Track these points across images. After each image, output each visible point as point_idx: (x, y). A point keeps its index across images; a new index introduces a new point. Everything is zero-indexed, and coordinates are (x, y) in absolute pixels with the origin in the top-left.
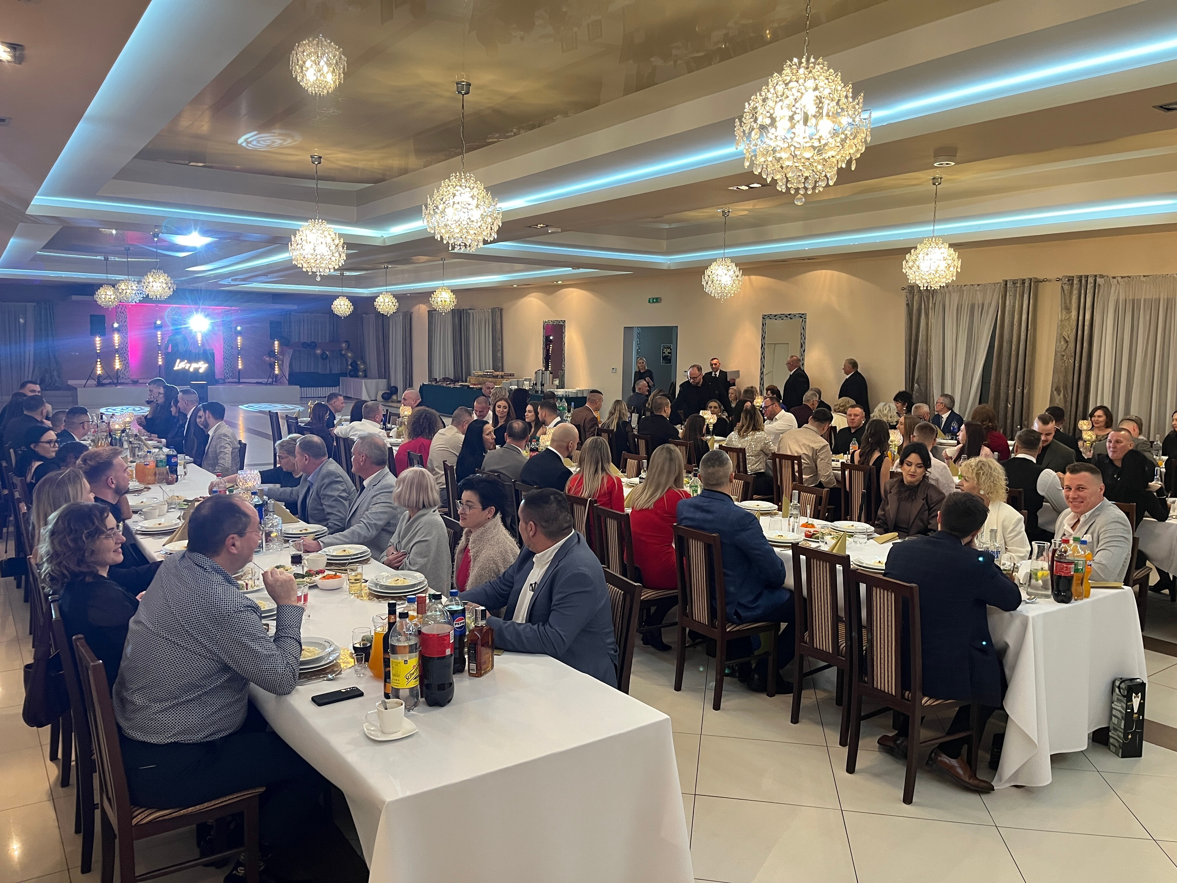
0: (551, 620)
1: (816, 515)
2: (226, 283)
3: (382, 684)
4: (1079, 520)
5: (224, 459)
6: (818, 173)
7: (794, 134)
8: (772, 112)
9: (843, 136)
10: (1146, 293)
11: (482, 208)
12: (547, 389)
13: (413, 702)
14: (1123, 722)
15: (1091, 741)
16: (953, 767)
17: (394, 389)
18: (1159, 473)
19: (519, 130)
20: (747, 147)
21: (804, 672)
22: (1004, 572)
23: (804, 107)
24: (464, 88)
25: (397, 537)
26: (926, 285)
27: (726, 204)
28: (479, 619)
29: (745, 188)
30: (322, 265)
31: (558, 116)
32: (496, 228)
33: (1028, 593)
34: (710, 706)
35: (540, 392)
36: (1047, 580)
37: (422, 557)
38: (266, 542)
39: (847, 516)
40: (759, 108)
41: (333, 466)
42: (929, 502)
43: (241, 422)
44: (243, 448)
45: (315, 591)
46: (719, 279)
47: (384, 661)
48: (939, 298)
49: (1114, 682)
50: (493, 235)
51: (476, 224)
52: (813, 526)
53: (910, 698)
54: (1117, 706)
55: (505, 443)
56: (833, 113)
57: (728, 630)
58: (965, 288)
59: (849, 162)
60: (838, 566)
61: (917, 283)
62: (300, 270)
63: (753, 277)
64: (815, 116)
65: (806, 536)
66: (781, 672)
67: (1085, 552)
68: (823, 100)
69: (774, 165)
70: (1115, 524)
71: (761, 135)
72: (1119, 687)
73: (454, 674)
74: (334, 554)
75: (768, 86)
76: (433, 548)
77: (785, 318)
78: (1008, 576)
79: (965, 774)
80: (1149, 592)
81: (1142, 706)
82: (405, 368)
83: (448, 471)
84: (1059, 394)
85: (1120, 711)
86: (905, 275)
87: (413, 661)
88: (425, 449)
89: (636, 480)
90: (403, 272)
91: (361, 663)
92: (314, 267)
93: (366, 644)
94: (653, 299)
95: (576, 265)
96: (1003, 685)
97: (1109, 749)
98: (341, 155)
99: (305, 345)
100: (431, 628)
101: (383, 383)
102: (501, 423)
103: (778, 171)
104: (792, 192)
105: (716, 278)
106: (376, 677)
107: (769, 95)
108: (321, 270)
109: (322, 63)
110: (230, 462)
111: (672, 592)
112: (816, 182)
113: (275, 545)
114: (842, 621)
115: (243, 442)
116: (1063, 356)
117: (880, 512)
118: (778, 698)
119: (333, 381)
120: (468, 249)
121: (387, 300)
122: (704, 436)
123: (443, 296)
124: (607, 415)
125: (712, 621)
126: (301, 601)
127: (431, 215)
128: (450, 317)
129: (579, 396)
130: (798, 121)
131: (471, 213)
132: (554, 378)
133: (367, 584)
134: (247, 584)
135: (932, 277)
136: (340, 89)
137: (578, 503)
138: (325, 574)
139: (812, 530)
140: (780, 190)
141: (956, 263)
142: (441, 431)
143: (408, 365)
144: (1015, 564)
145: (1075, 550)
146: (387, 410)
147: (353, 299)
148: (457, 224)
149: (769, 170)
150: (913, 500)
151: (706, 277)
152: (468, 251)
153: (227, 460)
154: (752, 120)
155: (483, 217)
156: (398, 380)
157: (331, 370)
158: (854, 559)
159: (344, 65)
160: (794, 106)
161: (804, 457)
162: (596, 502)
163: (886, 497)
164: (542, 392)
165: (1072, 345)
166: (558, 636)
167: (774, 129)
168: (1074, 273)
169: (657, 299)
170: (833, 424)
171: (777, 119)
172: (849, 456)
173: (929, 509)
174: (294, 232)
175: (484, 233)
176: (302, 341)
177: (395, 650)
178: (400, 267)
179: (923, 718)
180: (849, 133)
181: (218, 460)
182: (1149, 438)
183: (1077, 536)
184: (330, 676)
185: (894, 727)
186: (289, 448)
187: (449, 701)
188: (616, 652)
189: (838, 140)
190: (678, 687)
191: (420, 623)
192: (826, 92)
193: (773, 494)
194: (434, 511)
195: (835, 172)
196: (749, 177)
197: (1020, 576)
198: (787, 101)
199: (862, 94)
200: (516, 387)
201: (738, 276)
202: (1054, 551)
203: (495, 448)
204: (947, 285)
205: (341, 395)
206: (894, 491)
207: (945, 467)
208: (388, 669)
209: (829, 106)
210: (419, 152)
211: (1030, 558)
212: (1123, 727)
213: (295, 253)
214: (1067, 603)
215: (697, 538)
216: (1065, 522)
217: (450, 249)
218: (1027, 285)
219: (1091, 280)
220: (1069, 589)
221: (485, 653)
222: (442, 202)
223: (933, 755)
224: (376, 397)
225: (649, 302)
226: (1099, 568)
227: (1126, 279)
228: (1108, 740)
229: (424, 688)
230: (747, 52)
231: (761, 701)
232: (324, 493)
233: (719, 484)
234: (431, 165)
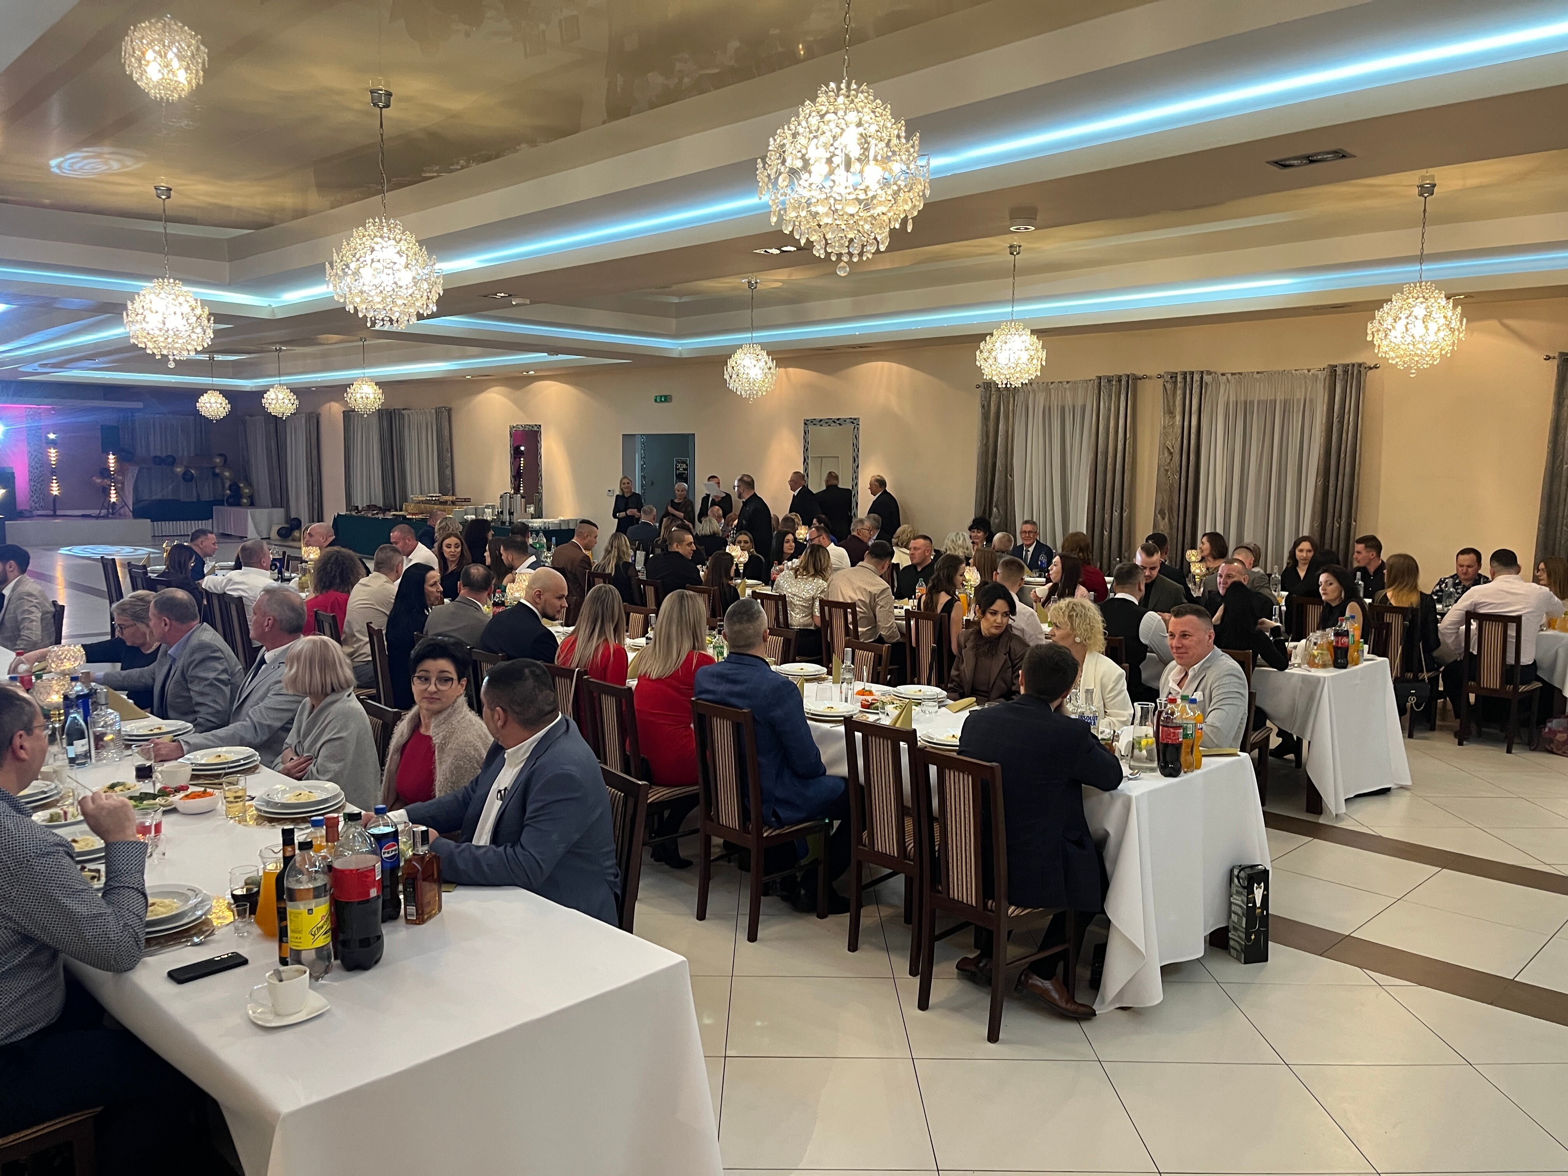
0: (524, 839)
1: (875, 680)
2: (30, 370)
3: (275, 945)
4: (1186, 674)
5: (28, 629)
6: (865, 235)
7: (834, 181)
8: (804, 151)
9: (895, 188)
10: (1260, 393)
11: (413, 268)
12: (518, 519)
13: (324, 967)
14: (1244, 920)
15: (1208, 945)
16: (1046, 991)
17: (295, 523)
18: (1277, 612)
19: (468, 161)
20: (773, 197)
21: (863, 884)
22: (1103, 743)
23: (845, 146)
24: (383, 99)
25: (295, 736)
26: (1004, 382)
27: (752, 272)
28: (419, 844)
29: (775, 251)
30: (176, 345)
31: (523, 145)
32: (435, 297)
33: (1131, 768)
34: (743, 936)
35: (507, 524)
36: (1152, 750)
37: (336, 762)
38: (97, 748)
39: (913, 678)
40: (787, 146)
41: (208, 635)
42: (1013, 657)
43: (59, 574)
44: (59, 611)
45: (173, 817)
46: (747, 371)
47: (279, 912)
48: (1020, 398)
49: (1232, 871)
50: (431, 306)
51: (405, 291)
52: (870, 693)
53: (994, 908)
54: (1237, 900)
55: (458, 595)
56: (882, 157)
57: (765, 835)
58: (1052, 386)
59: (904, 221)
60: (902, 744)
61: (994, 379)
62: (141, 352)
63: (791, 370)
64: (859, 160)
65: (863, 706)
66: (835, 884)
67: (1195, 714)
68: (869, 139)
69: (808, 222)
70: (1228, 677)
71: (791, 182)
72: (1238, 877)
73: (383, 921)
74: (203, 762)
75: (798, 117)
76: (352, 748)
77: (833, 424)
78: (1107, 747)
79: (1061, 997)
80: (1270, 758)
81: (1265, 898)
82: (311, 492)
83: (375, 638)
84: (1164, 519)
85: (1241, 907)
86: (980, 369)
87: (322, 909)
88: (341, 607)
89: (642, 641)
90: (304, 356)
91: (244, 917)
92: (165, 347)
93: (251, 889)
94: (661, 397)
95: (553, 348)
96: (1103, 883)
97: (1229, 953)
98: (202, 188)
99: (159, 461)
100: (348, 861)
101: (278, 514)
102: (452, 567)
103: (814, 230)
104: (834, 258)
105: (742, 371)
106: (267, 934)
107: (801, 130)
108: (175, 352)
109: (170, 55)
110: (39, 633)
111: (691, 789)
112: (863, 246)
113: (110, 754)
114: (909, 815)
115: (61, 603)
116: (1167, 471)
117: (954, 672)
118: (831, 919)
119: (202, 510)
120: (395, 325)
121: (281, 396)
122: (732, 579)
123: (364, 391)
124: (602, 554)
125: (744, 823)
126: (150, 833)
127: (340, 277)
128: (375, 421)
129: (563, 527)
130: (838, 166)
131: (397, 275)
132: (527, 503)
133: (253, 803)
134: (65, 813)
135: (1013, 371)
136: (197, 92)
137: (561, 676)
138: (189, 791)
139: (870, 698)
140: (817, 255)
141: (1040, 354)
142: (363, 580)
143: (316, 488)
144: (1114, 732)
145: (1183, 711)
146: (284, 553)
147: (228, 394)
148: (378, 291)
149: (803, 228)
150: (993, 655)
151: (730, 369)
152: (395, 328)
153: (34, 629)
154: (779, 161)
155: (415, 282)
156: (301, 508)
157: (198, 495)
158: (921, 735)
159: (204, 59)
160: (832, 145)
161: (860, 604)
162: (586, 673)
163: (960, 653)
164: (511, 523)
165: (1177, 457)
166: (532, 858)
167: (807, 175)
168: (1178, 368)
169: (666, 397)
170: (894, 561)
171: (811, 162)
172: (916, 601)
173: (1013, 666)
174: (132, 297)
175: (418, 304)
176: (152, 454)
177: (293, 895)
178: (299, 350)
179: (1010, 933)
180: (903, 184)
181: (19, 630)
182: (1265, 570)
183: (1185, 694)
184: (196, 940)
185: (976, 947)
186: (137, 611)
187: (377, 962)
188: (616, 876)
189: (890, 192)
190: (701, 916)
191: (330, 854)
192: (873, 129)
193: (821, 654)
194: (349, 695)
195: (887, 234)
196: (778, 237)
197: (1121, 746)
198: (823, 139)
199: (918, 134)
200: (474, 517)
201: (770, 368)
202: (1160, 713)
203: (443, 603)
204: (1031, 382)
205: (212, 533)
206: (969, 644)
207: (1032, 614)
208: (284, 923)
209: (877, 148)
210: (322, 187)
211: (1132, 724)
212: (1244, 926)
213: (133, 328)
214: (1175, 776)
215: (723, 716)
216: (1170, 678)
217: (369, 325)
218: (1123, 382)
219: (1196, 377)
220: (1177, 759)
221: (428, 890)
222: (354, 259)
223: (1023, 978)
224: (269, 533)
225: (656, 401)
226: (1212, 731)
227: (1236, 376)
228: (1228, 942)
229: (339, 947)
230: (774, 71)
231: (810, 925)
232: (194, 673)
233: (751, 645)
234: (341, 205)
